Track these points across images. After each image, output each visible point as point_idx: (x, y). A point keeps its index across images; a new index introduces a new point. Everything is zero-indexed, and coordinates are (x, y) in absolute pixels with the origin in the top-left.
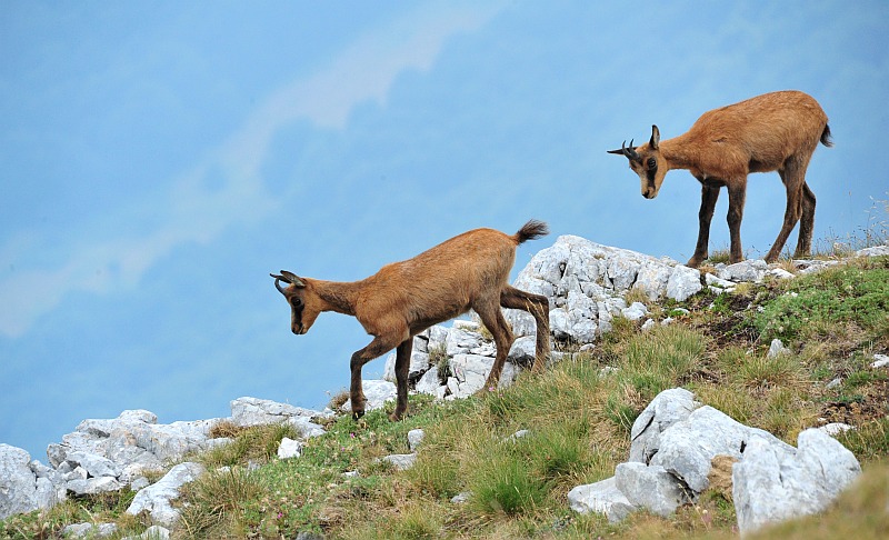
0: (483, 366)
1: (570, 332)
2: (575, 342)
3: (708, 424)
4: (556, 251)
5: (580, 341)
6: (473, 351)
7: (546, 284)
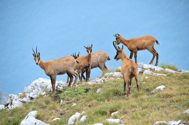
0: (18, 103)
1: (32, 97)
2: (33, 99)
3: (30, 119)
4: (35, 81)
5: (34, 98)
6: (17, 100)
7: (32, 87)
